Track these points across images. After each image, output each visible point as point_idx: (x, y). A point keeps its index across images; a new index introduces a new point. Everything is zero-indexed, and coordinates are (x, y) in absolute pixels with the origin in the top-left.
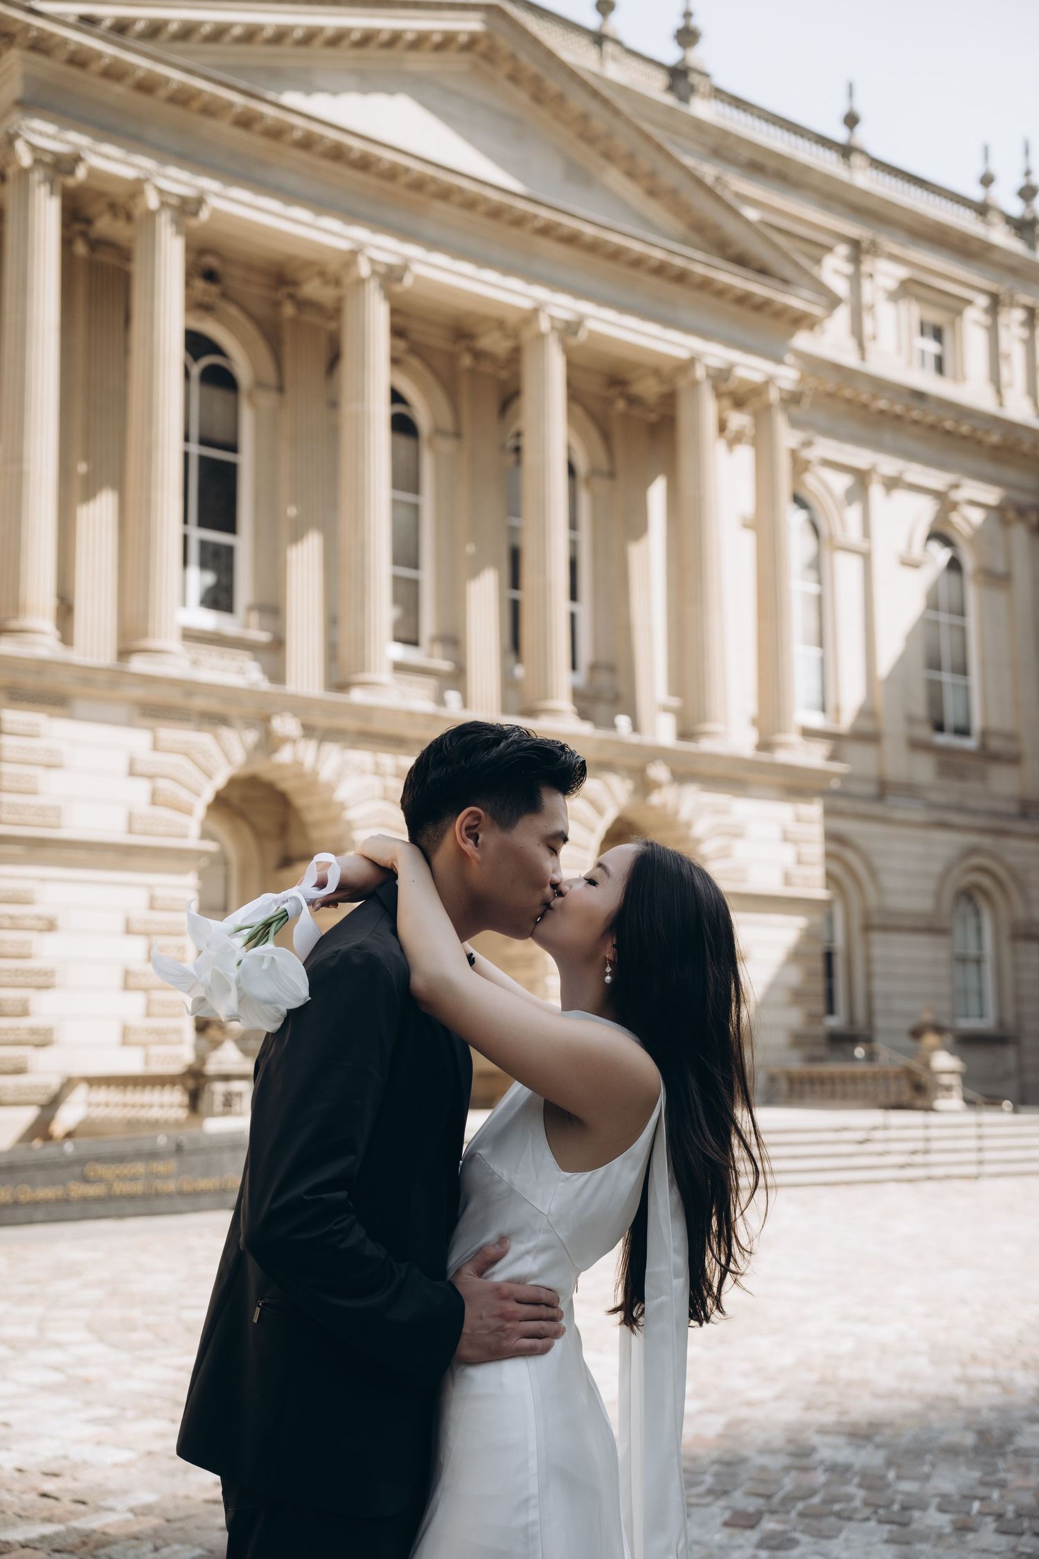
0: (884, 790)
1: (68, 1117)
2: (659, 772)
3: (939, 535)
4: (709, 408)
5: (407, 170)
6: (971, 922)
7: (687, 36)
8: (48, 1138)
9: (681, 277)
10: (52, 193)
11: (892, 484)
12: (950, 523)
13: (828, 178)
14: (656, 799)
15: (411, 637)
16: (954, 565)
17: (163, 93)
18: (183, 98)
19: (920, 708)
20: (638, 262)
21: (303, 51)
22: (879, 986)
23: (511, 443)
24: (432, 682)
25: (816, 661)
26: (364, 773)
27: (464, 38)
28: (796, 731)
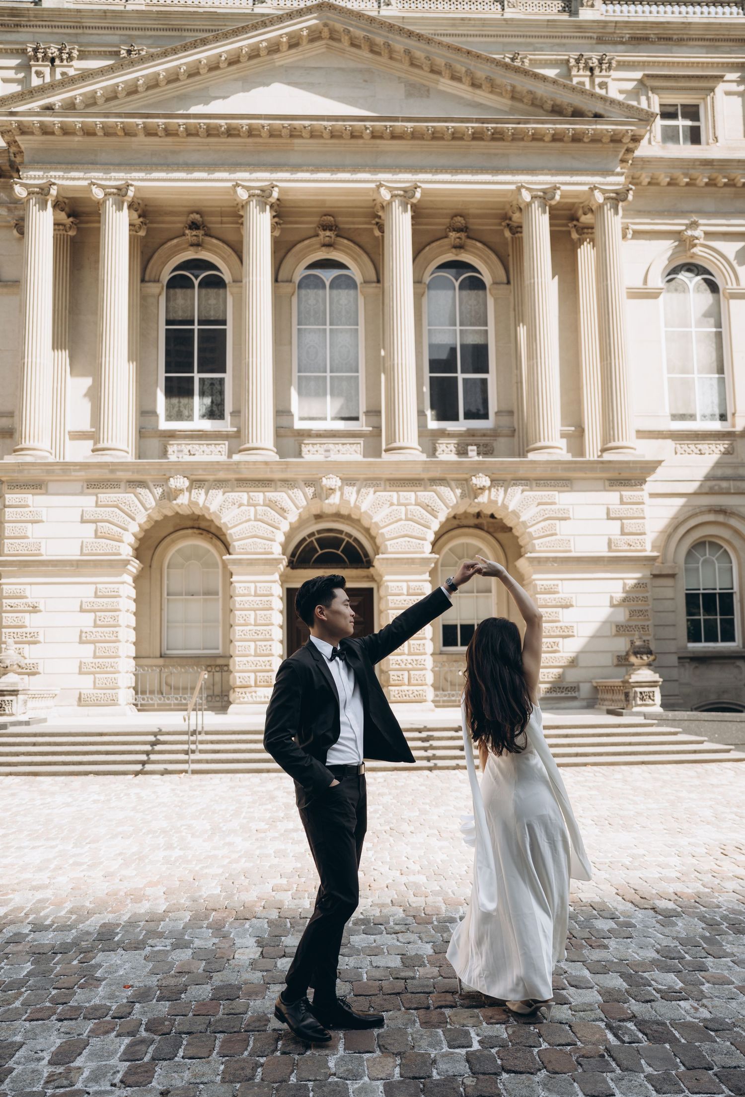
2: (483, 481)
10: (46, 208)
14: (482, 499)
15: (354, 415)
24: (361, 441)
25: (715, 383)
26: (240, 506)
27: (305, 33)
28: (634, 434)
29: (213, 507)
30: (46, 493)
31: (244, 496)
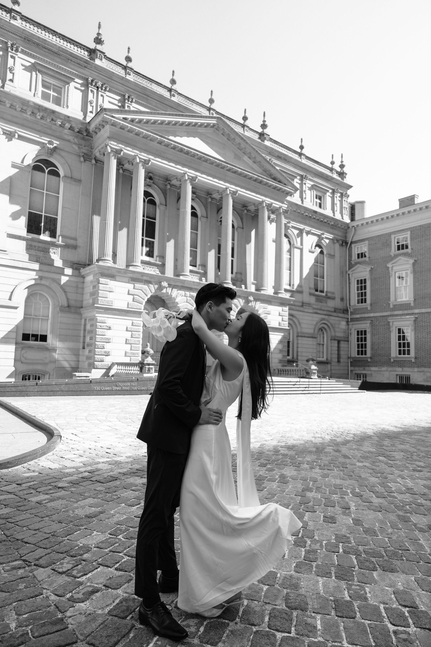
0: (303, 304)
1: (113, 372)
2: (251, 298)
3: (318, 245)
4: (266, 213)
5: (198, 155)
6: (322, 336)
7: (264, 126)
8: (109, 376)
9: (261, 182)
10: (115, 159)
11: (308, 233)
12: (322, 243)
13: (296, 160)
14: (250, 304)
15: (195, 265)
16: (322, 252)
17: (141, 136)
18: (146, 137)
19: (312, 286)
20: (251, 178)
21: (174, 126)
22: (299, 350)
23: (219, 220)
24: (199, 275)
25: (289, 274)
26: (182, 296)
27: (212, 125)
28: (283, 290)
29: (174, 295)
30: (115, 280)
31: (183, 292)
